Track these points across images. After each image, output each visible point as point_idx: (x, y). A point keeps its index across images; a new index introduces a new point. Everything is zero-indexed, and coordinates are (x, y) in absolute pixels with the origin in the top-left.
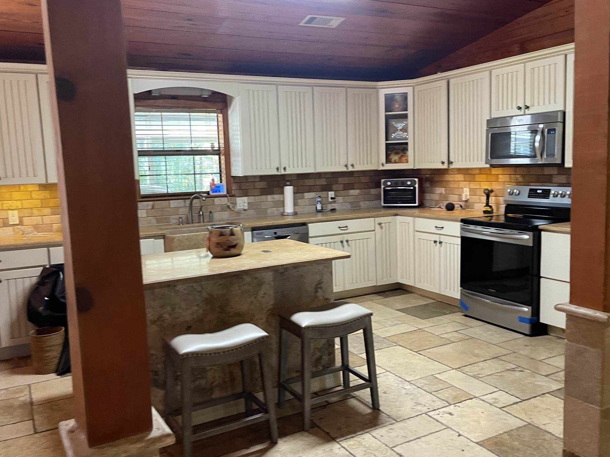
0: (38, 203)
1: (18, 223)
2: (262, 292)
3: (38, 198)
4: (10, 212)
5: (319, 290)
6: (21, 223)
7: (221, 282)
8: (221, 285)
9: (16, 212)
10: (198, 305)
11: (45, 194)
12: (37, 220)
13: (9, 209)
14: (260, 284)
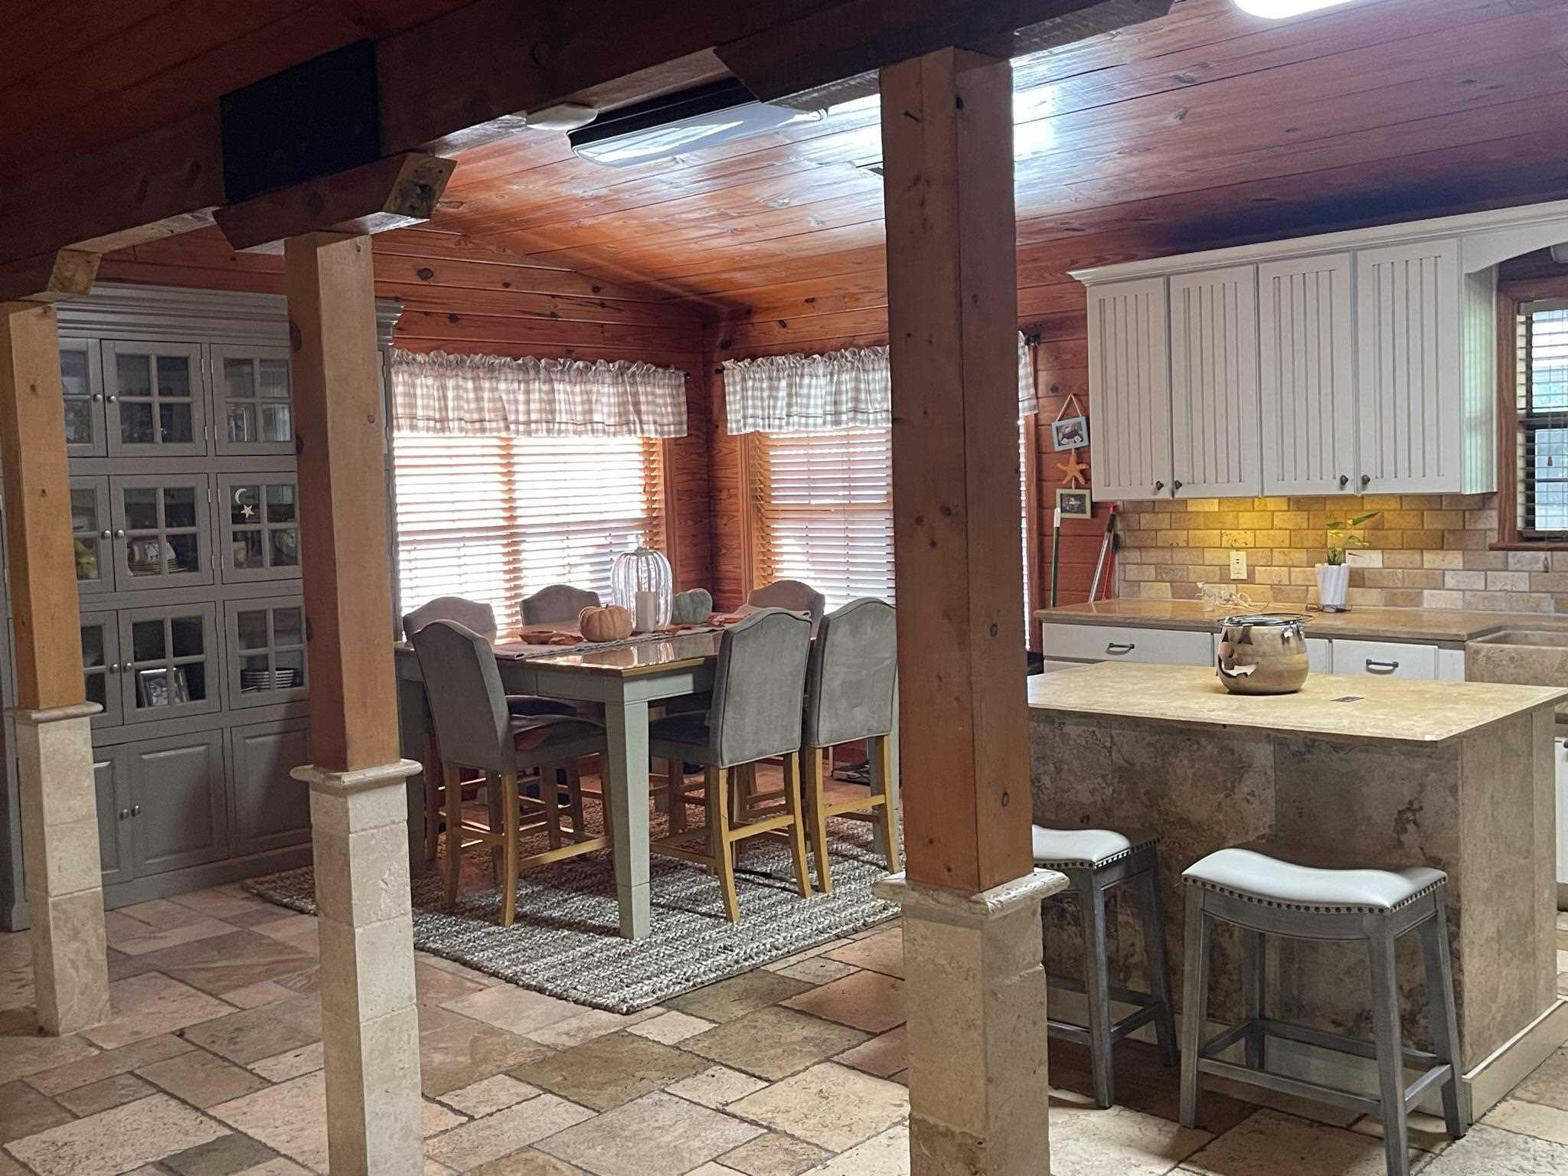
0: (1282, 537)
1: (1245, 577)
2: (1245, 788)
3: (1285, 526)
4: (1233, 553)
5: (1410, 827)
6: (1250, 579)
7: (1153, 739)
8: (1149, 744)
9: (1243, 554)
10: (1103, 777)
11: (1299, 519)
12: (1279, 574)
13: (1233, 548)
14: (1241, 768)
